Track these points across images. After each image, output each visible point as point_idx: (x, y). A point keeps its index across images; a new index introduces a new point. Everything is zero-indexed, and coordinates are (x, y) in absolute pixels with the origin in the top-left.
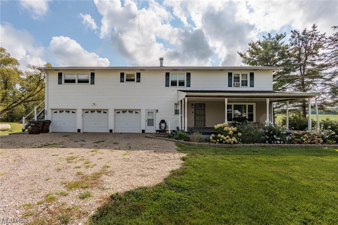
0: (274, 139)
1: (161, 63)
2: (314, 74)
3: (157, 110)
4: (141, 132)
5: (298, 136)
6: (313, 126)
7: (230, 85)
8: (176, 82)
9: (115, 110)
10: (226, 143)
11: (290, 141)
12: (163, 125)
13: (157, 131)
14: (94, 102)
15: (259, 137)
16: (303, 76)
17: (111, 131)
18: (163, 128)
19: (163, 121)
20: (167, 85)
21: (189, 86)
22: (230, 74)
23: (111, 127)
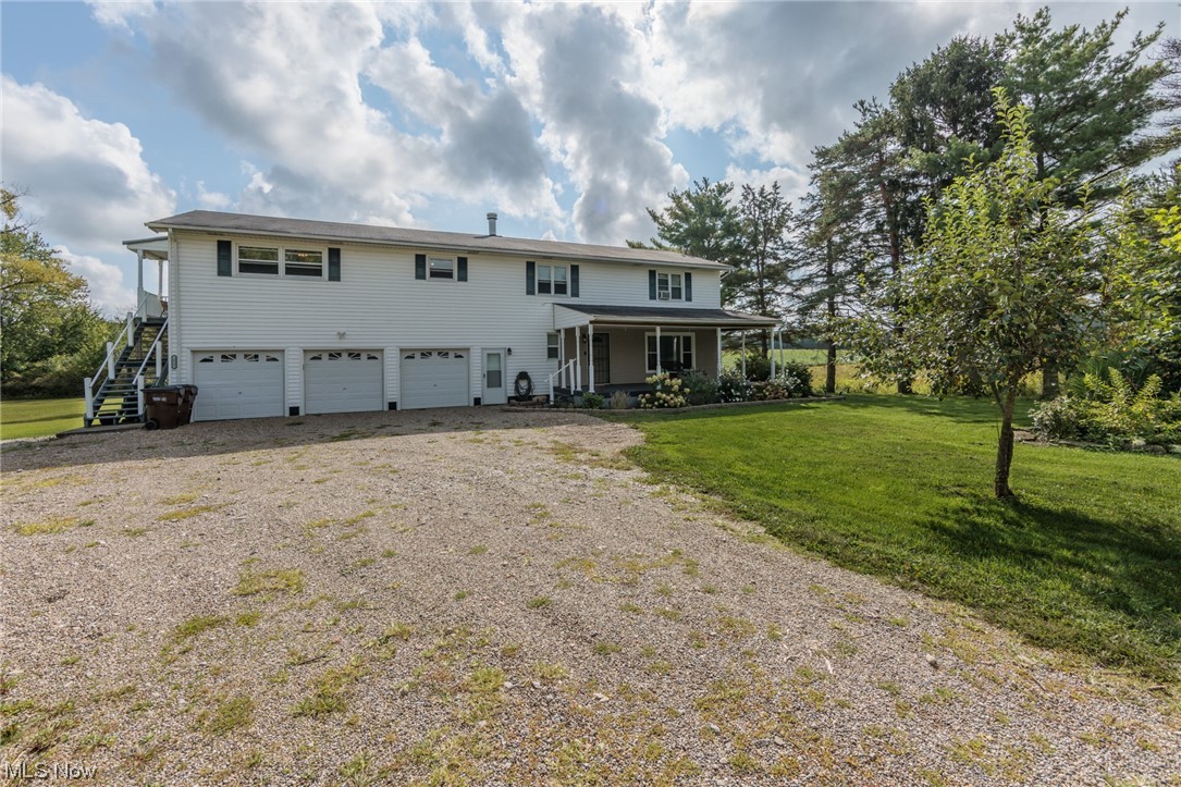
0: (731, 396)
1: (492, 227)
2: (776, 275)
3: (509, 350)
4: (472, 404)
5: (760, 389)
6: (777, 373)
7: (652, 297)
8: (549, 284)
9: (401, 350)
10: (669, 406)
11: (752, 398)
12: (524, 384)
13: (510, 398)
14: (342, 330)
15: (713, 393)
16: (761, 277)
17: (393, 406)
18: (523, 392)
19: (523, 376)
20: (530, 292)
21: (577, 295)
22: (652, 274)
23: (392, 394)
